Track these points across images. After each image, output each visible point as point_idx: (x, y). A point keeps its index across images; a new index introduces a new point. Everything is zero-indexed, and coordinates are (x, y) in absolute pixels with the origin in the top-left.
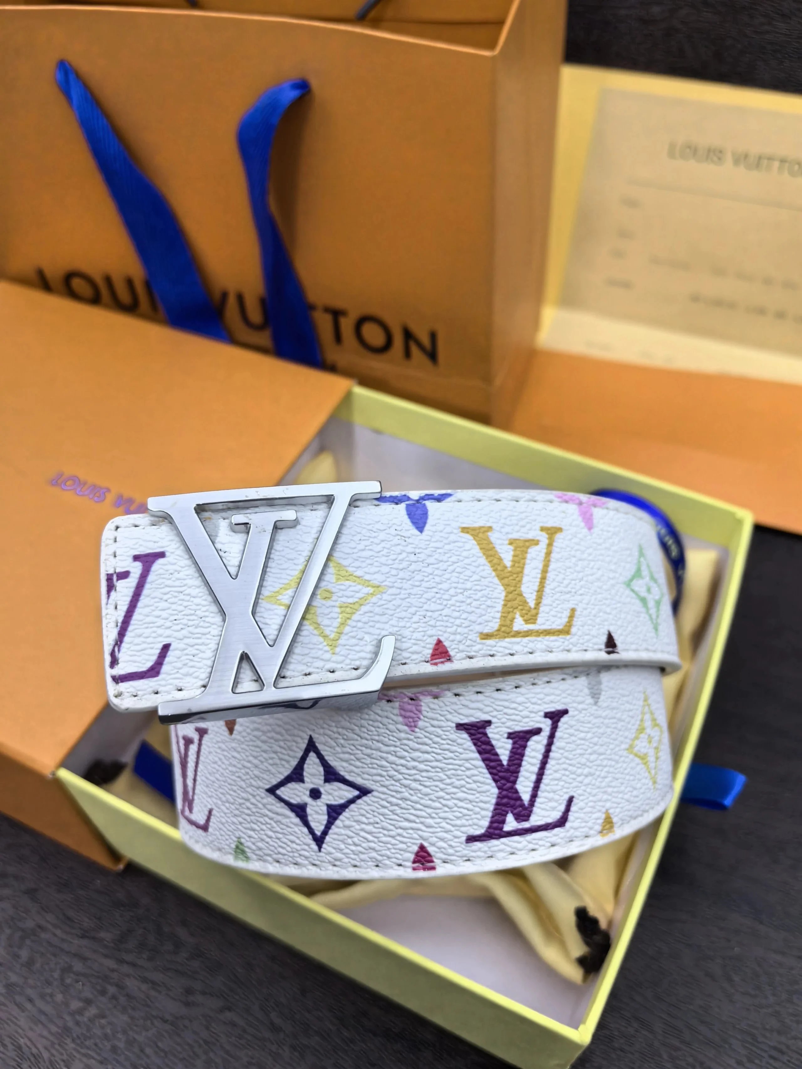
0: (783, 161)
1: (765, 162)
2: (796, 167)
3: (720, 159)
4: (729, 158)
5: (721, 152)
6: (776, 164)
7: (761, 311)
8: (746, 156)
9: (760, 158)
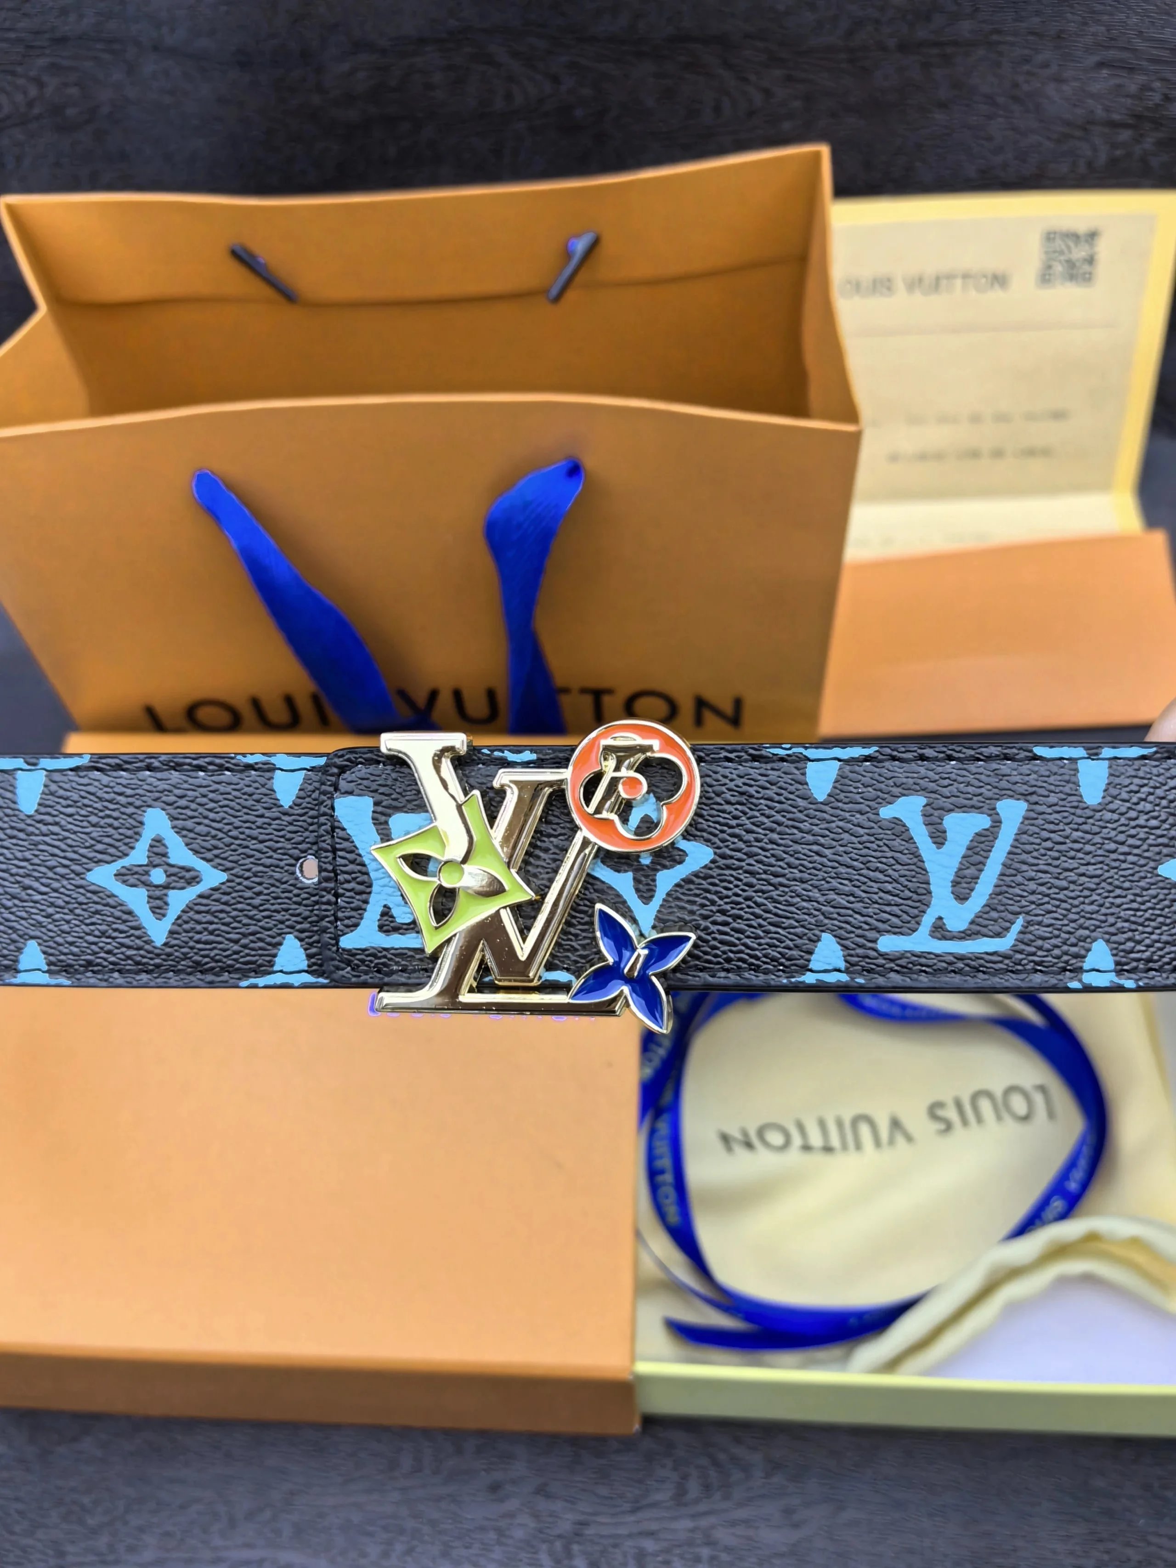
0: (966, 276)
1: (944, 282)
2: (983, 280)
3: (889, 289)
4: (900, 285)
5: (889, 280)
6: (959, 282)
7: (975, 455)
8: (921, 280)
9: (938, 279)
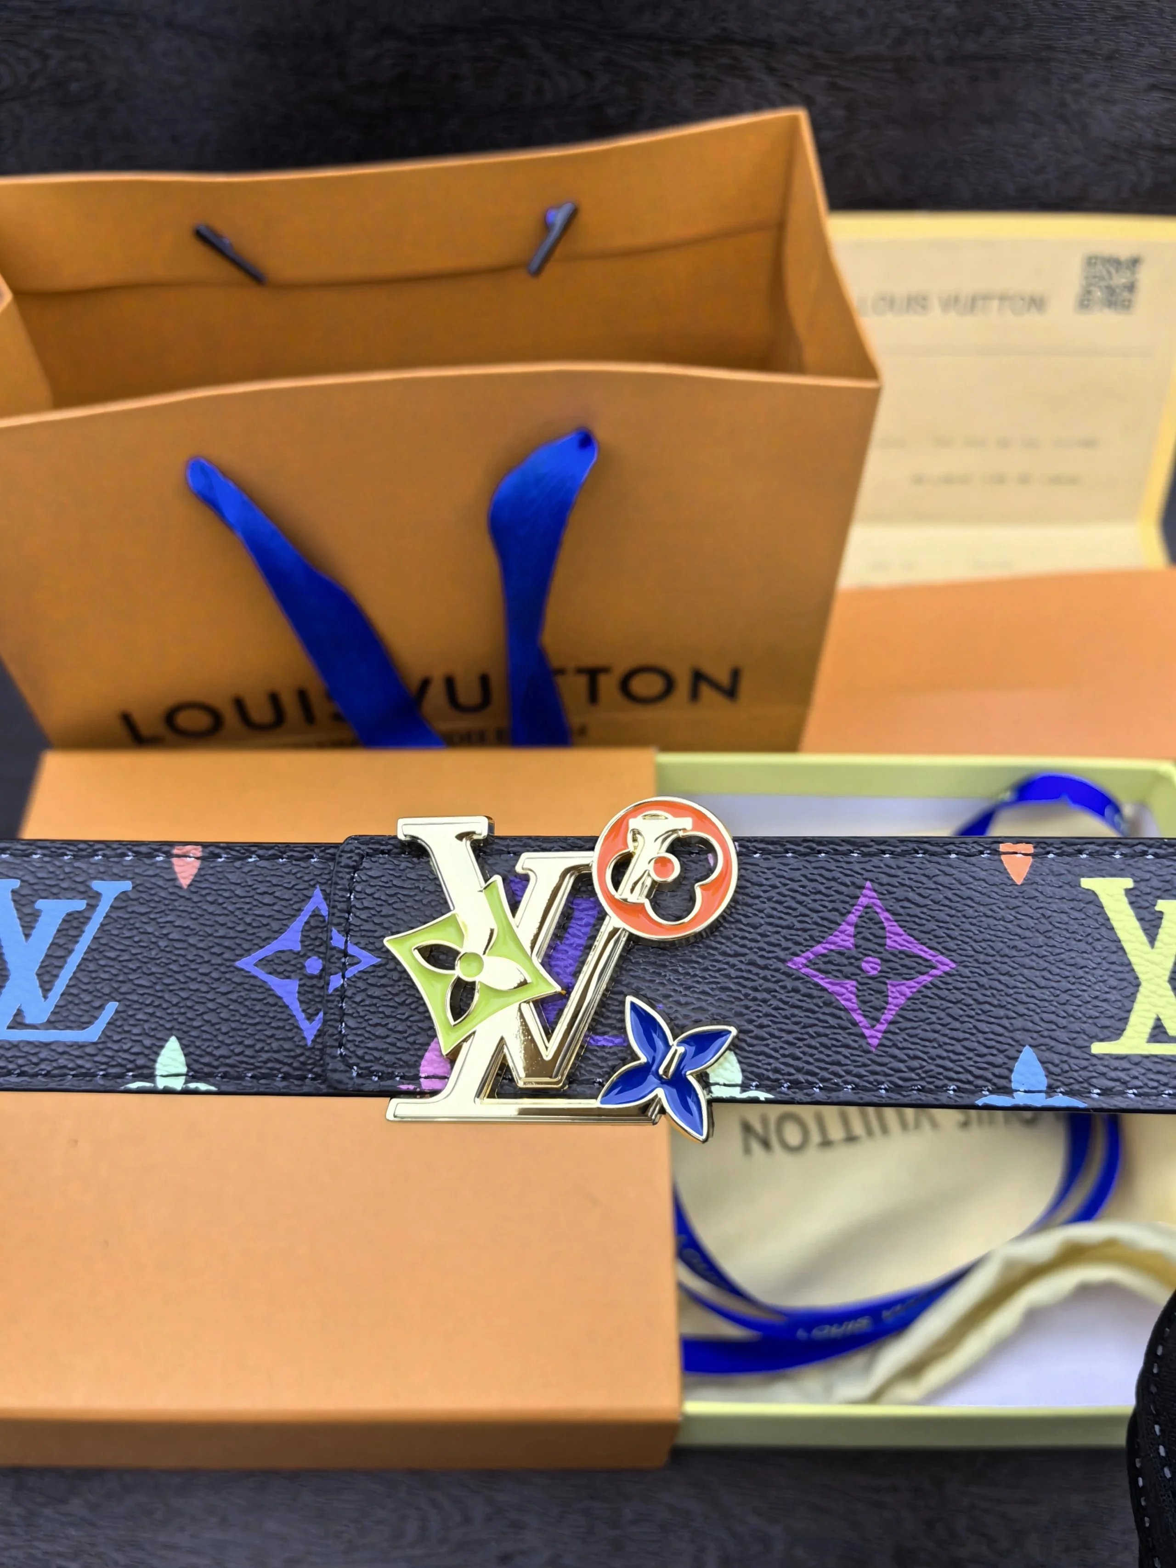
0: (1003, 298)
1: (980, 303)
2: (1021, 302)
3: (924, 307)
4: (935, 304)
5: (925, 299)
6: (995, 303)
7: (1000, 479)
8: (956, 300)
9: (974, 300)
